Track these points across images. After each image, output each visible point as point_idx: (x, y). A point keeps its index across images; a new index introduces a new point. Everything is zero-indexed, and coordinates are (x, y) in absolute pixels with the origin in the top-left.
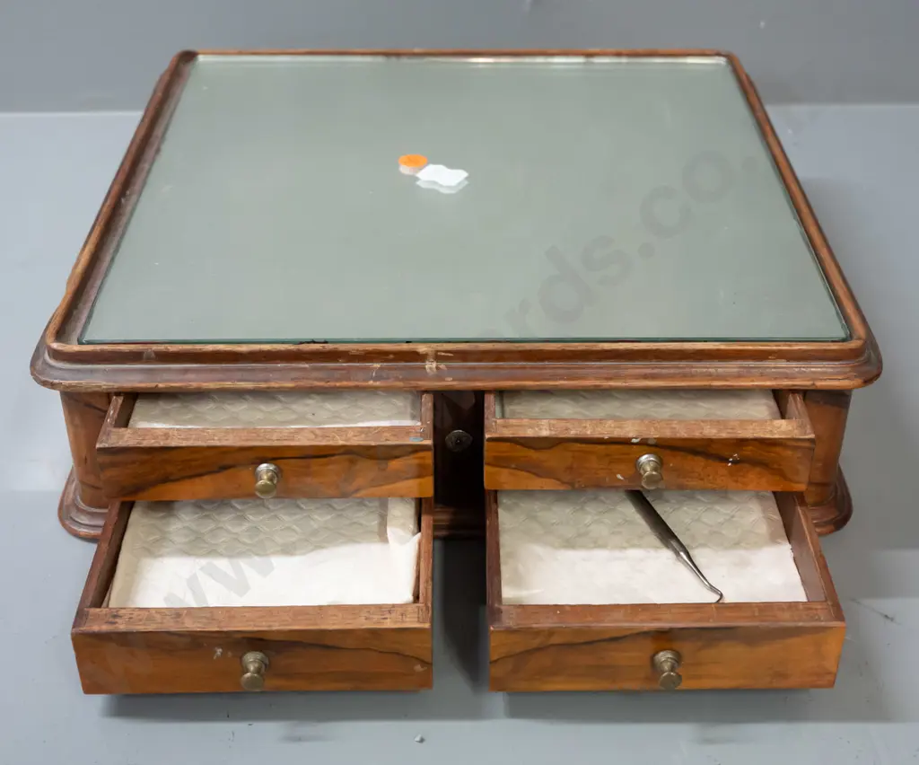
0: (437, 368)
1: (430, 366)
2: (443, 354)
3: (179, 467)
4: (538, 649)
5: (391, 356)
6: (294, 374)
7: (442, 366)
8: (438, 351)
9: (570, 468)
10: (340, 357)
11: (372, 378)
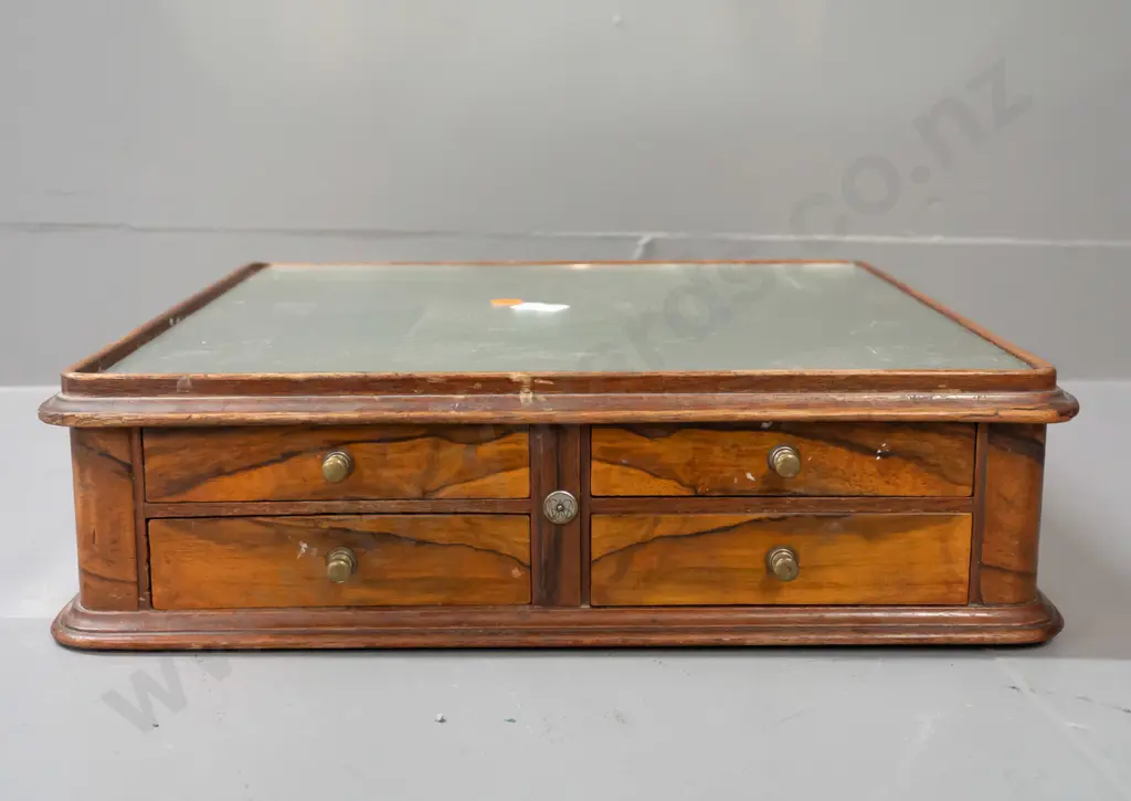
0: (534, 399)
1: (525, 396)
2: (541, 382)
3: (237, 454)
4: (642, 544)
5: (478, 385)
6: (359, 406)
7: (541, 397)
8: (535, 378)
9: (690, 464)
10: (416, 387)
11: (454, 409)
